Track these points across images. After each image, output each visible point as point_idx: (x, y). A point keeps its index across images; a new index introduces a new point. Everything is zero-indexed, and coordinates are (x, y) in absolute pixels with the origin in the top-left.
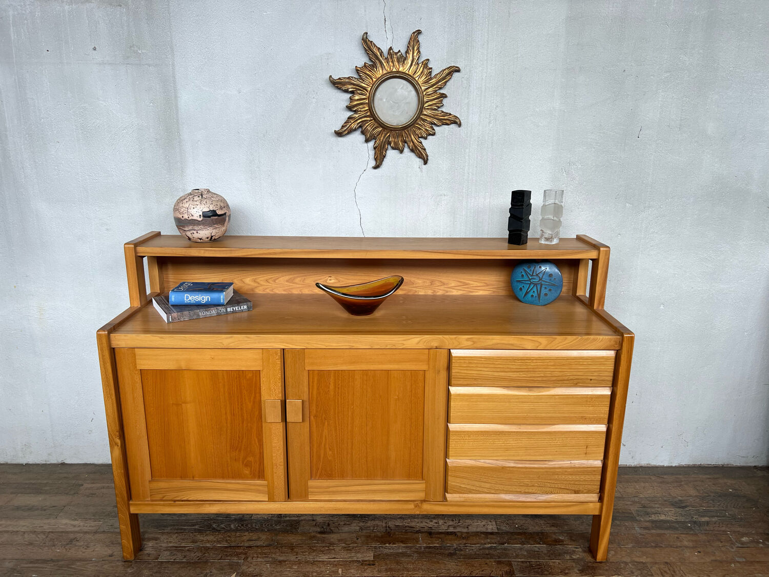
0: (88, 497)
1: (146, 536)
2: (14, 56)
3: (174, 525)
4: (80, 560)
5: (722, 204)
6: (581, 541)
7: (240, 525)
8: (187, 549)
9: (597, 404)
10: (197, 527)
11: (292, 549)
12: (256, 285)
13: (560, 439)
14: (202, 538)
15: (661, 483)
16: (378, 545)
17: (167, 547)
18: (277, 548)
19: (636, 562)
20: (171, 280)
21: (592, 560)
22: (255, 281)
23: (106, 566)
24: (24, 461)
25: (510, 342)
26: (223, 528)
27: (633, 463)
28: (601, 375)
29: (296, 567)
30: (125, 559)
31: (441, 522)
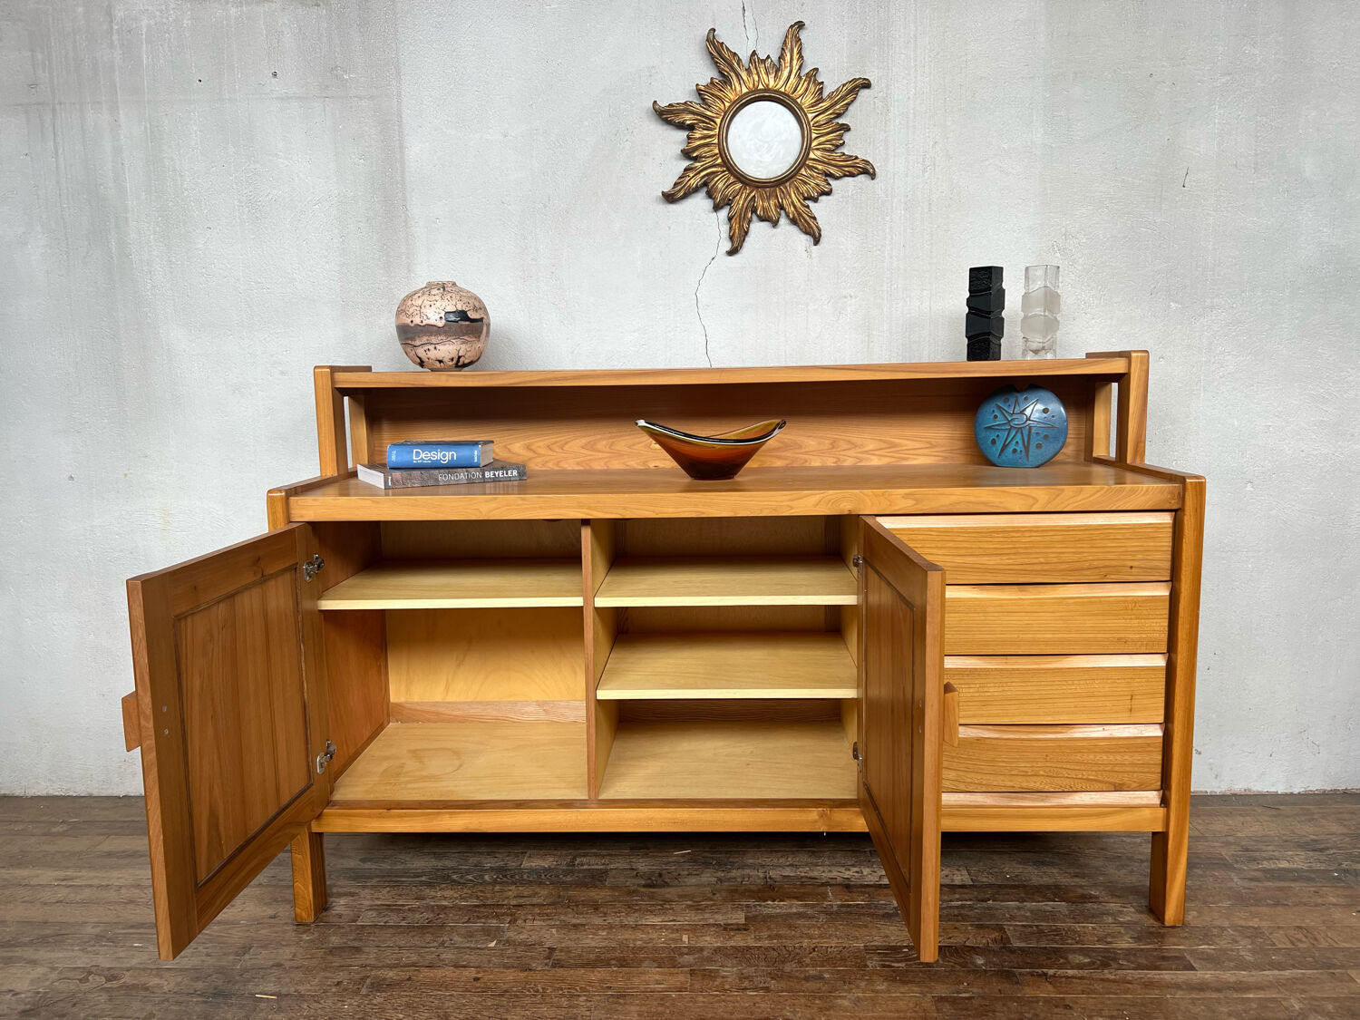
1: (335, 890)
2: (146, 90)
3: (384, 876)
5: (1341, 298)
6: (1131, 897)
7: (501, 876)
9: (1145, 612)
10: (423, 879)
11: (597, 909)
12: (531, 454)
13: (1082, 682)
14: (434, 894)
15: (1275, 816)
16: (752, 902)
17: (372, 906)
18: (568, 907)
19: (1242, 927)
21: (1157, 924)
22: (528, 448)
23: (263, 932)
25: (983, 499)
26: (471, 880)
27: (1219, 787)
28: (1149, 557)
29: (604, 933)
30: (299, 920)
31: (866, 871)
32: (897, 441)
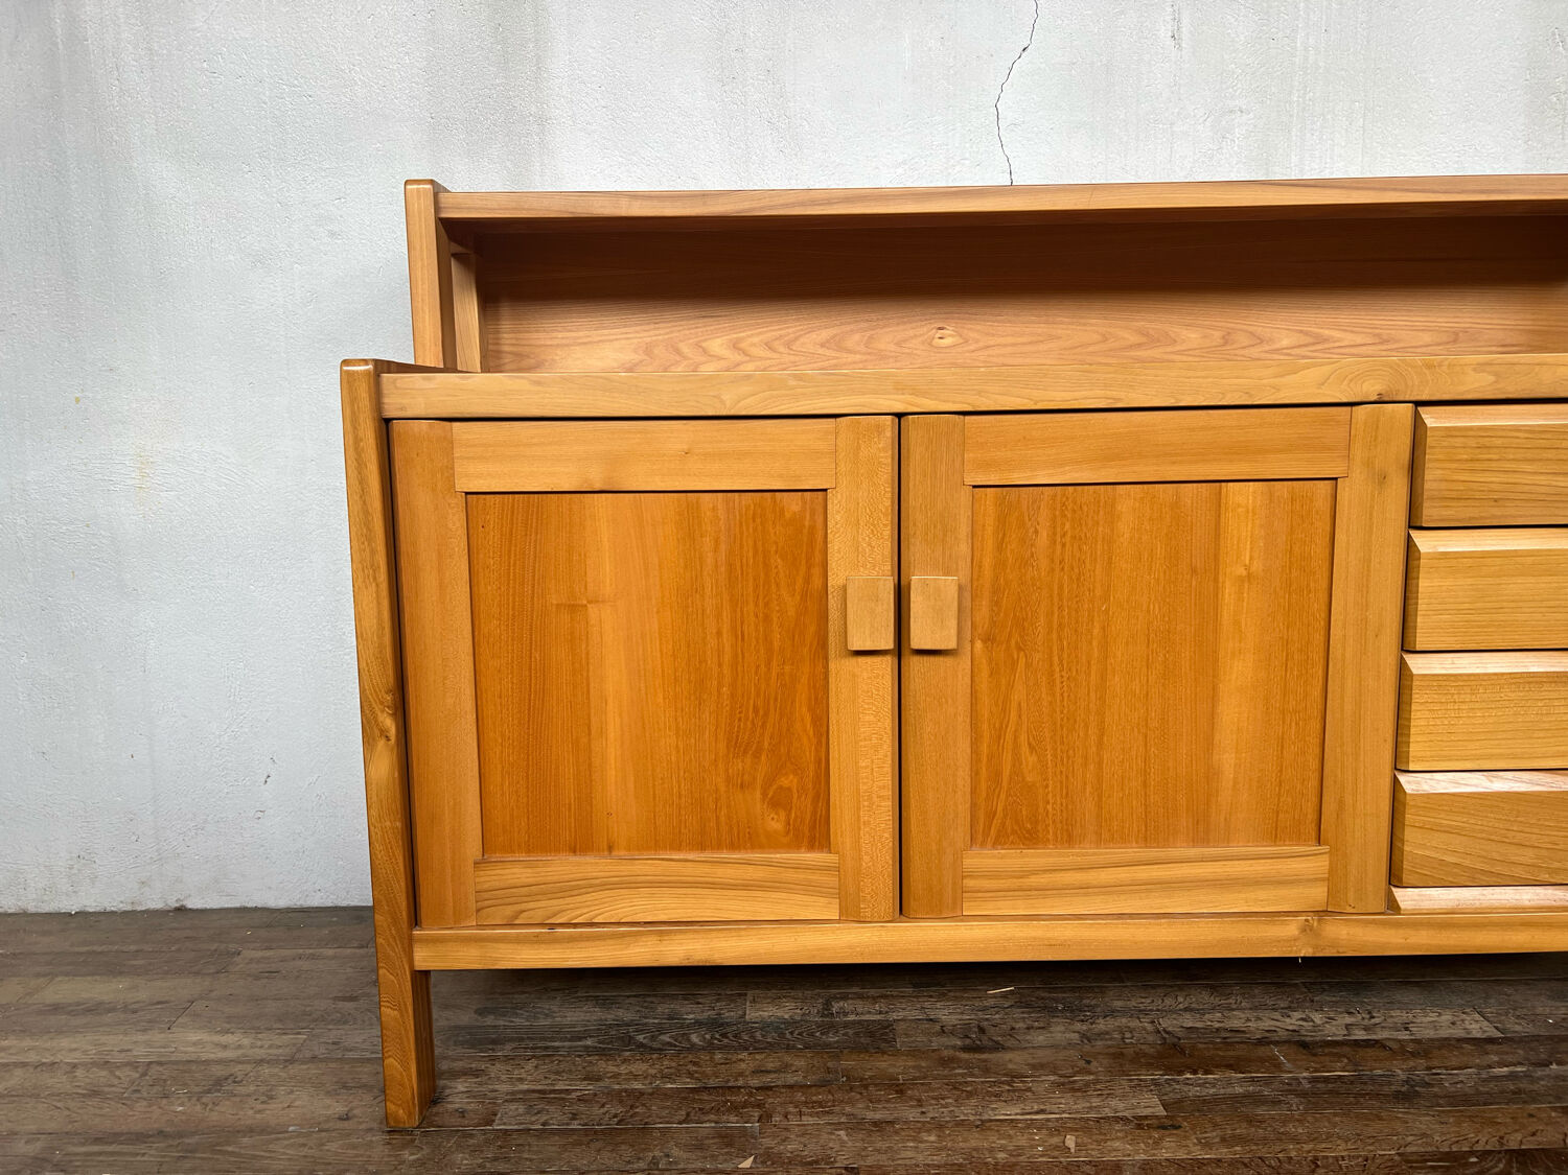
0: (257, 978)
1: (446, 1067)
3: (522, 1039)
4: (250, 1131)
7: (717, 1036)
8: (574, 1095)
10: (589, 1042)
11: (901, 1092)
12: (739, 358)
14: (615, 1069)
16: (1159, 1076)
17: (513, 1093)
18: (851, 1089)
20: (506, 348)
22: (735, 346)
23: (333, 1146)
24: (71, 905)
26: (670, 1044)
29: (933, 1138)
30: (392, 1124)
31: (1318, 1018)
32: (1327, 332)
